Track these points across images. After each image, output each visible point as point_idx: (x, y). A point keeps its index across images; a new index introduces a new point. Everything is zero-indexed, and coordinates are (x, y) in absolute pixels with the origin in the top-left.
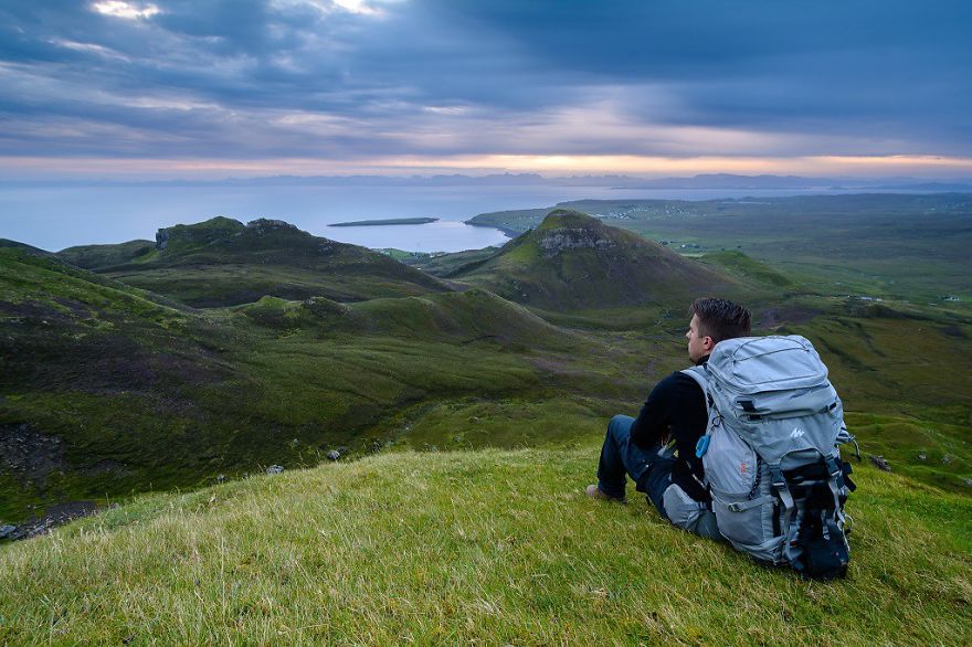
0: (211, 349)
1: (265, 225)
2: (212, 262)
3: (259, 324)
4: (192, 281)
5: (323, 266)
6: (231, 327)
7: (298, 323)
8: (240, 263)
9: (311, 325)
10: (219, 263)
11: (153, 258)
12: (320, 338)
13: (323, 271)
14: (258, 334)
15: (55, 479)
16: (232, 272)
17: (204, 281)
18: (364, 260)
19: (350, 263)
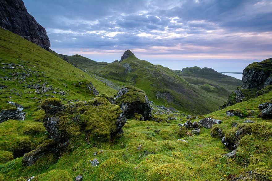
0: (194, 91)
1: (206, 69)
2: (192, 76)
3: (203, 89)
4: (188, 79)
5: (219, 81)
6: (198, 88)
7: (213, 91)
8: (198, 77)
9: (217, 92)
10: (193, 76)
11: (180, 74)
12: (219, 96)
13: (219, 82)
14: (203, 91)
15: (171, 103)
16: (196, 78)
17: (191, 79)
18: (233, 81)
19: (228, 81)
